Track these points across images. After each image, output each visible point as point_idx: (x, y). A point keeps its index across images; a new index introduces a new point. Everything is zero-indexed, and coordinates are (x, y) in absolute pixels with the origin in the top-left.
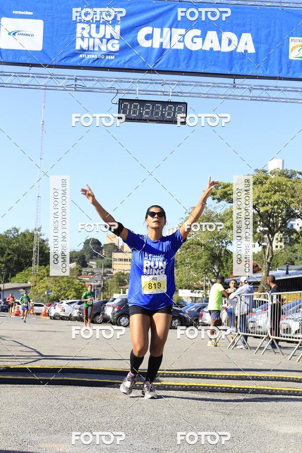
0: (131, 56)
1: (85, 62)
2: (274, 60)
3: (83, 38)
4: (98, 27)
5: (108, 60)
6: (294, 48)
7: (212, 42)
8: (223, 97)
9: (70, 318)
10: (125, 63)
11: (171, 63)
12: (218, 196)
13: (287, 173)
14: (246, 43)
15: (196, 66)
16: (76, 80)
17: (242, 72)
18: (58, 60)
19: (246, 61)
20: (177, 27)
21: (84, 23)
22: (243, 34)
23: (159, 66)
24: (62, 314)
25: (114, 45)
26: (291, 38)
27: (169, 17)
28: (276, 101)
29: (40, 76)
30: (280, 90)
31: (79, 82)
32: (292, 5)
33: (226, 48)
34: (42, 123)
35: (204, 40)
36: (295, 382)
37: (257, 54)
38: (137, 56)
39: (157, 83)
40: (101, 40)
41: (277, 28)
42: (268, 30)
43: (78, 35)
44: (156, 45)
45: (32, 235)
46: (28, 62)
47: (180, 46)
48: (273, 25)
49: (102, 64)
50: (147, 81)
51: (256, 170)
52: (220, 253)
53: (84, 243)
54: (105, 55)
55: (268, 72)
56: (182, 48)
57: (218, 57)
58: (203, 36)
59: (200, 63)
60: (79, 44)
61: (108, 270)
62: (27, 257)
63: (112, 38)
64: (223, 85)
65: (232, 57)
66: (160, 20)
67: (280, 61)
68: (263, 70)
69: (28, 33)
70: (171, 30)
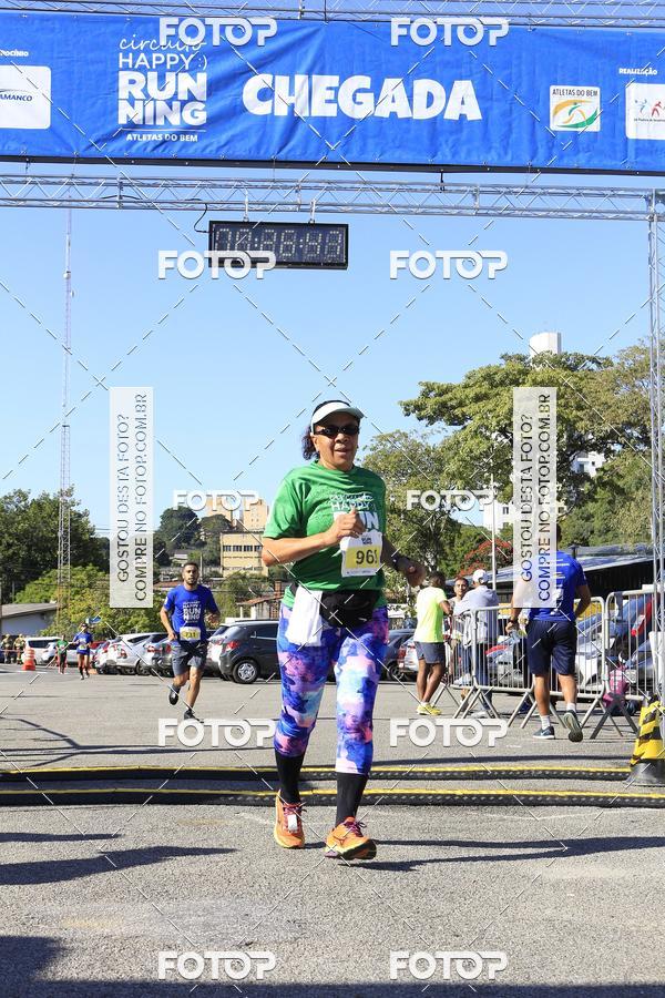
0: (231, 133)
1: (139, 149)
2: (521, 132)
3: (132, 101)
4: (161, 78)
5: (186, 145)
6: (559, 108)
7: (393, 101)
8: (421, 210)
9: (137, 670)
10: (219, 149)
11: (313, 145)
12: (428, 411)
13: (568, 359)
14: (463, 101)
15: (363, 150)
16: (121, 186)
17: (457, 158)
18: (84, 147)
19: (464, 135)
20: (322, 73)
21: (133, 69)
22: (457, 83)
23: (290, 151)
24: (121, 662)
25: (196, 114)
26: (552, 88)
27: (306, 53)
28: (527, 216)
29: (46, 181)
30: (534, 193)
31: (127, 191)
32: (552, 21)
33: (422, 113)
34: (66, 275)
35: (377, 97)
36: (584, 778)
37: (485, 121)
38: (243, 135)
39: (285, 188)
40: (169, 103)
41: (524, 68)
42: (507, 72)
43: (123, 94)
44: (282, 111)
45: (55, 505)
46: (22, 153)
47: (331, 111)
48: (515, 62)
49: (173, 152)
50: (266, 184)
51: (505, 357)
52: (437, 528)
53: (163, 517)
54: (178, 134)
55: (509, 158)
56: (335, 114)
57: (408, 131)
58: (376, 89)
59: (371, 142)
60: (125, 113)
61: (213, 569)
62: (47, 550)
63: (192, 98)
64: (419, 187)
65: (434, 130)
66: (286, 60)
67: (533, 133)
68: (499, 155)
69: (19, 94)
70: (310, 78)
